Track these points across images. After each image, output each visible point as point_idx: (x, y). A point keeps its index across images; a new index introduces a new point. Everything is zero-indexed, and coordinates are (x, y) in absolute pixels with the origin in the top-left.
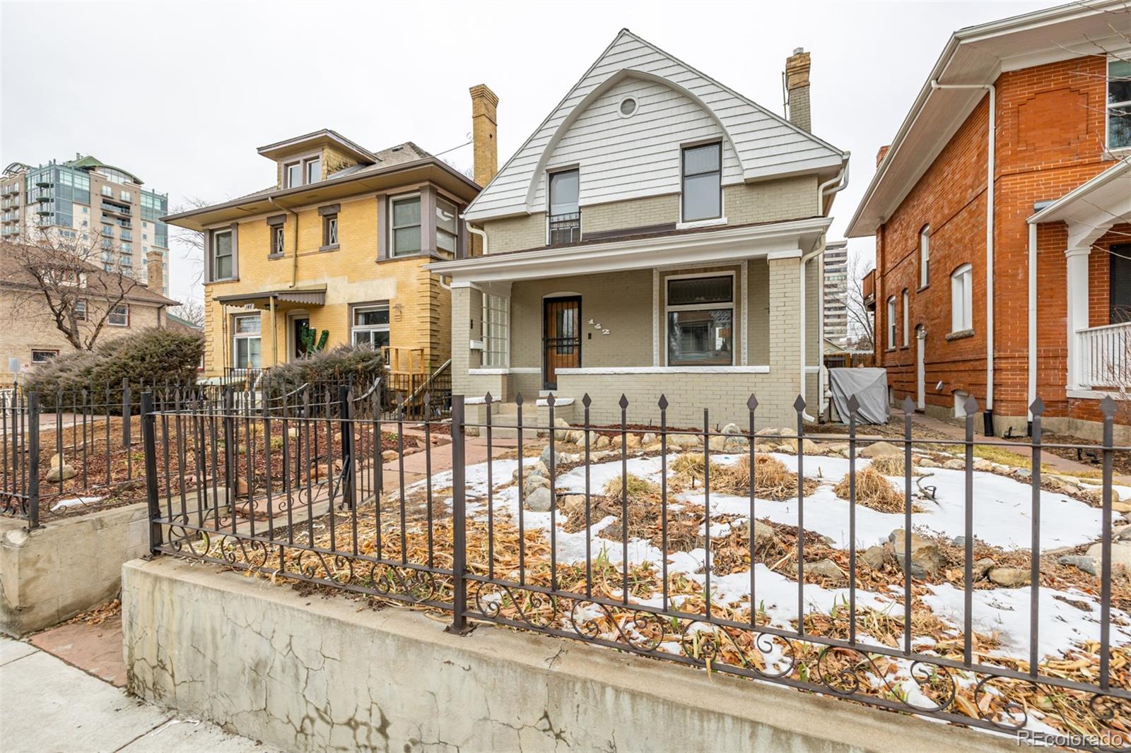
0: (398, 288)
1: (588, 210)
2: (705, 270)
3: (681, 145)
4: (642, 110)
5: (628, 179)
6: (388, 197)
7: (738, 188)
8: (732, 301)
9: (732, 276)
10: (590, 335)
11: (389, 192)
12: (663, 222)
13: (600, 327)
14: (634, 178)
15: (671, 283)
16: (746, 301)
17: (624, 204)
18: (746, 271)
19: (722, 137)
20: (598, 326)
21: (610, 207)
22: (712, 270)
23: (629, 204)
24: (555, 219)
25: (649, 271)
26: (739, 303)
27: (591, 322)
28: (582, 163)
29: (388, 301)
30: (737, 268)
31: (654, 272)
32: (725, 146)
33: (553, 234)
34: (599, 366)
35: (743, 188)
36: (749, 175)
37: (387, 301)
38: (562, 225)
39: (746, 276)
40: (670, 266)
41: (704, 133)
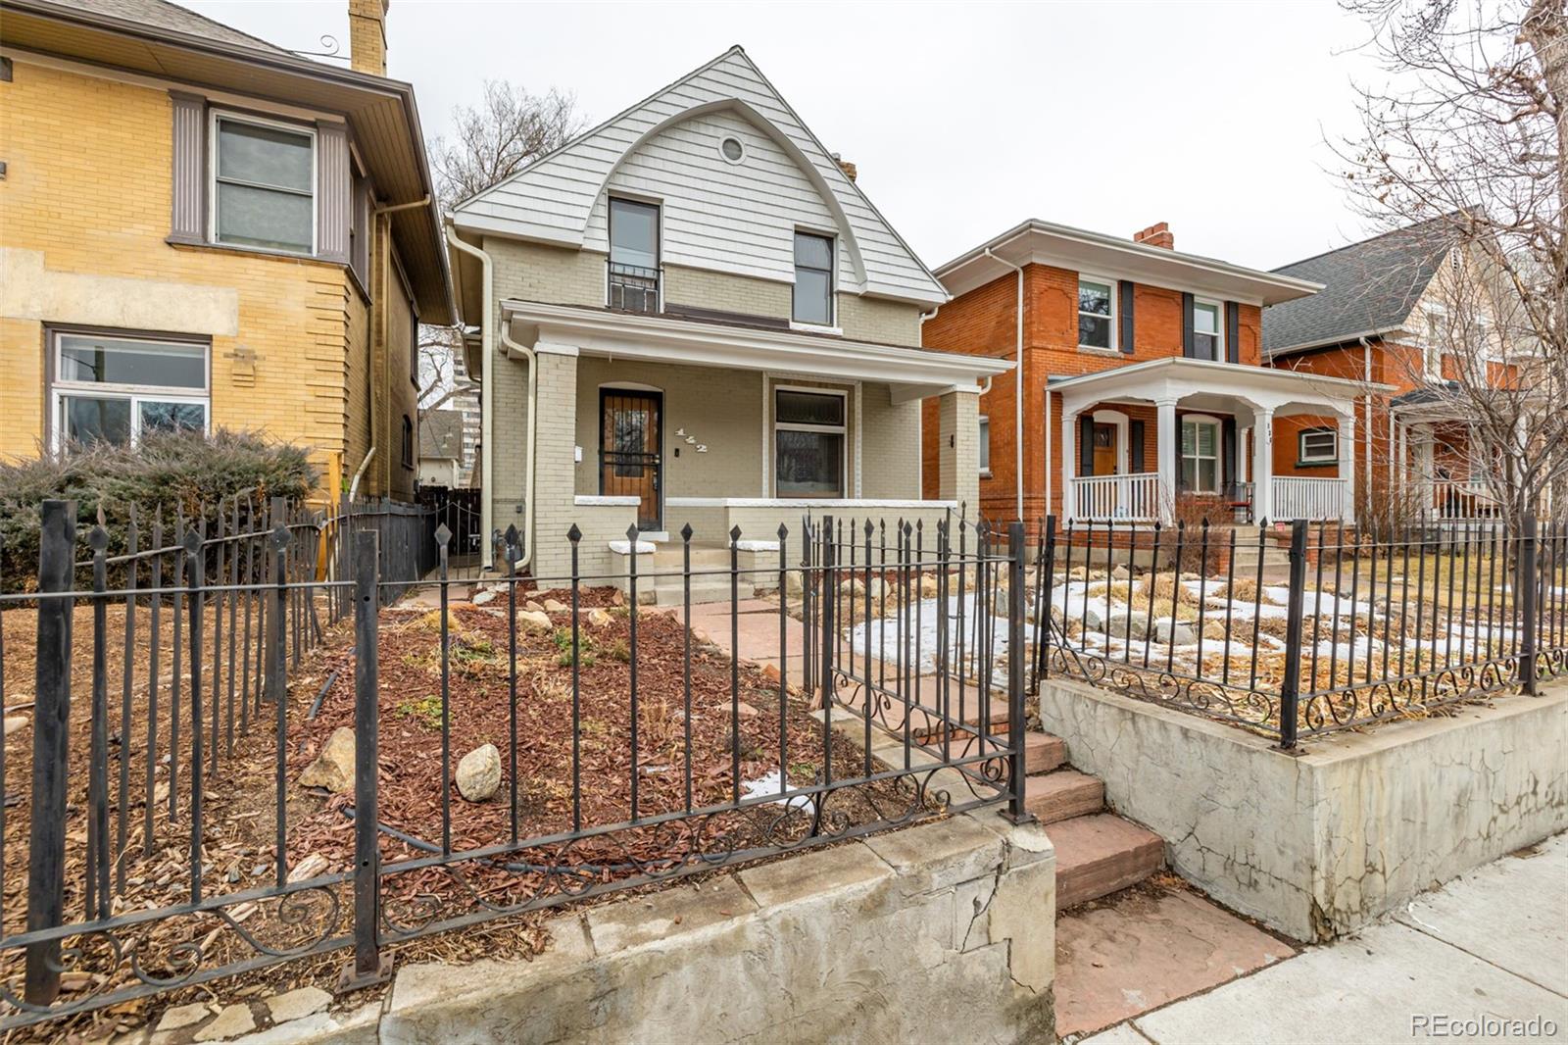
0: (242, 314)
1: (674, 271)
2: (820, 385)
3: (796, 226)
4: (750, 162)
5: (731, 246)
6: (208, 105)
7: (852, 298)
8: (842, 425)
9: (842, 397)
10: (677, 451)
11: (214, 96)
12: (774, 315)
13: (693, 442)
14: (739, 248)
15: (780, 394)
16: (860, 427)
17: (725, 278)
18: (860, 394)
19: (837, 235)
20: (691, 440)
21: (706, 276)
22: (826, 386)
23: (732, 280)
24: (618, 269)
25: (757, 374)
26: (851, 428)
27: (681, 433)
28: (667, 200)
29: (210, 337)
30: (851, 389)
31: (764, 376)
32: (840, 246)
33: (614, 291)
34: (690, 495)
35: (857, 299)
36: (872, 288)
37: (207, 339)
38: (628, 281)
39: (860, 399)
40: (783, 372)
41: (820, 222)
